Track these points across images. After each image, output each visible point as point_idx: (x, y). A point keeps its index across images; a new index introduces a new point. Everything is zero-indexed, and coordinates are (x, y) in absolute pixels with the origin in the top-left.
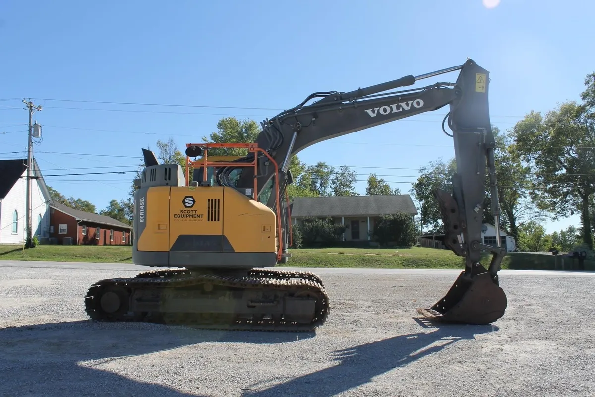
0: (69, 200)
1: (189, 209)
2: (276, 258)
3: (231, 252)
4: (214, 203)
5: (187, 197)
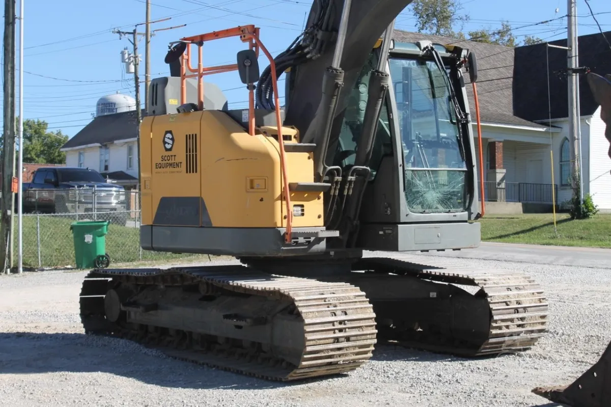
1: (169, 153)
2: (282, 239)
3: (209, 226)
4: (192, 141)
5: (167, 132)
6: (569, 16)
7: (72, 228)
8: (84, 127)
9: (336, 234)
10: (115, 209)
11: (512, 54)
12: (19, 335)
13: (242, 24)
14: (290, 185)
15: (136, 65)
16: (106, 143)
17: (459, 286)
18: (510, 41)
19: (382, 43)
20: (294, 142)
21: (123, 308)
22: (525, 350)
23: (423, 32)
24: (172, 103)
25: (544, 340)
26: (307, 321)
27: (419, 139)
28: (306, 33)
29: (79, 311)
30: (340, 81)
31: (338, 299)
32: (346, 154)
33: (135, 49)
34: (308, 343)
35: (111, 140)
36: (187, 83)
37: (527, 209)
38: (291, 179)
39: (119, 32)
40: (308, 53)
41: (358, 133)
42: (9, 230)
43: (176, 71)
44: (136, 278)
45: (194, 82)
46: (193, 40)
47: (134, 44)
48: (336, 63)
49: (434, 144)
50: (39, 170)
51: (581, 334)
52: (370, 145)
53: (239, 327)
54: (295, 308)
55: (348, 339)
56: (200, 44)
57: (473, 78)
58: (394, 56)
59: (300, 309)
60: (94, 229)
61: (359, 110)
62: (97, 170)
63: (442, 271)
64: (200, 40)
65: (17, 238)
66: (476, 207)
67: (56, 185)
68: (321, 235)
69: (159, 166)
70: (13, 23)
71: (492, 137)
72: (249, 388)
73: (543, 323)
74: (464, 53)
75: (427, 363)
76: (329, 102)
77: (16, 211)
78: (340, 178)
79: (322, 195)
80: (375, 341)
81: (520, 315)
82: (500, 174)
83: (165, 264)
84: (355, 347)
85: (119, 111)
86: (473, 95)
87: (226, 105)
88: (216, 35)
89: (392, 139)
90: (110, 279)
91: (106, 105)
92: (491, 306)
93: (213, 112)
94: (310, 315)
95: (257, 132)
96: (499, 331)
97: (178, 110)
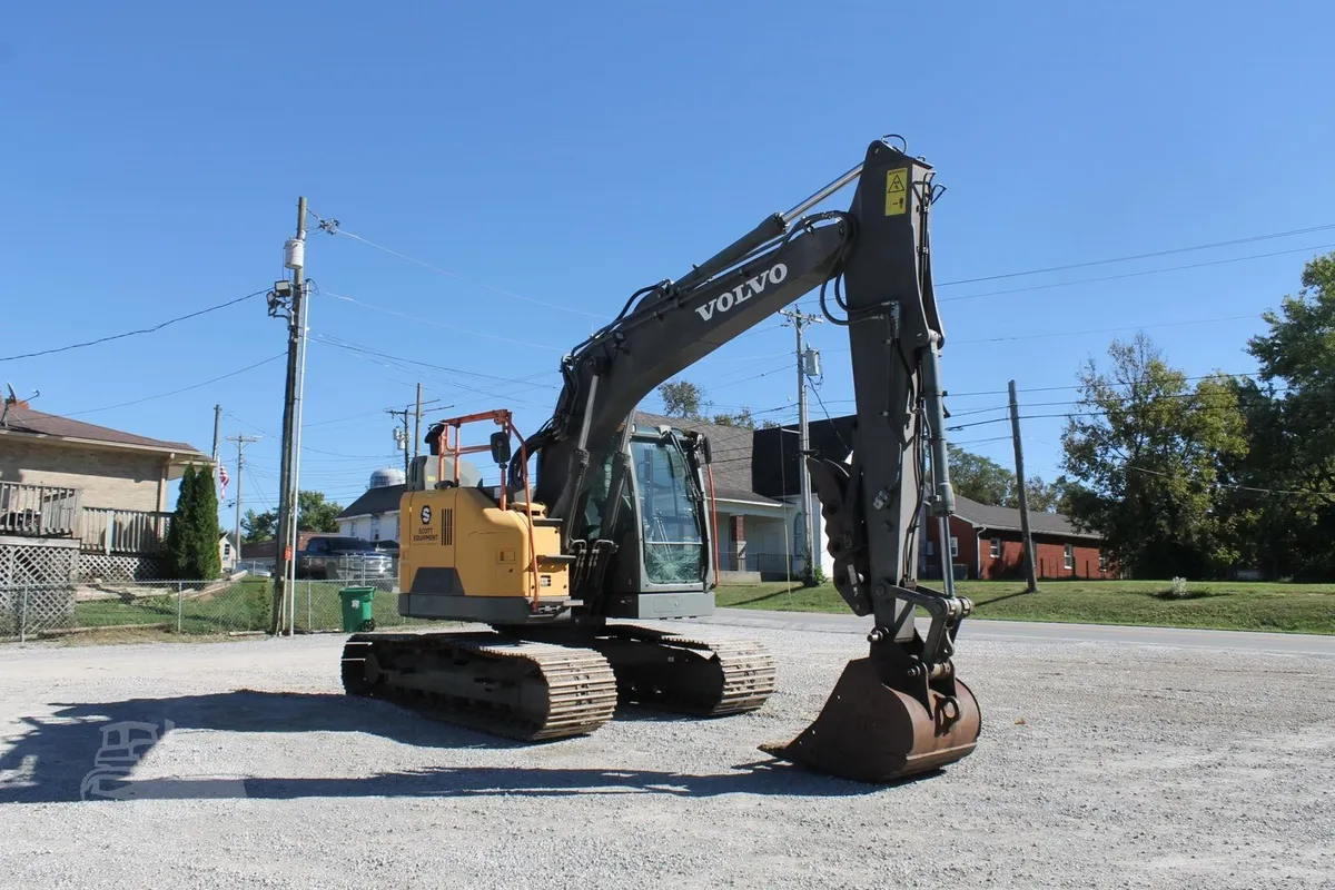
0: (1031, 482)
1: (427, 527)
2: (530, 607)
3: (463, 596)
4: (447, 516)
5: (425, 507)
6: (800, 404)
7: (341, 593)
8: (355, 500)
9: (581, 603)
10: (383, 576)
11: (751, 436)
12: (285, 695)
13: (497, 408)
14: (538, 557)
15: (406, 442)
16: (377, 513)
17: (694, 651)
18: (750, 424)
19: (625, 427)
20: (542, 517)
21: (381, 671)
22: (754, 710)
23: (671, 415)
24: (431, 480)
25: (771, 699)
26: (551, 685)
27: (659, 515)
28: (554, 417)
29: (341, 674)
30: (586, 462)
31: (582, 664)
32: (592, 528)
33: (406, 428)
34: (552, 705)
35: (382, 511)
36: (446, 462)
37: (764, 579)
38: (538, 552)
39: (392, 412)
40: (556, 435)
41: (603, 508)
42: (282, 594)
43: (435, 450)
44: (394, 643)
45: (451, 460)
46: (451, 422)
47: (406, 423)
48: (582, 446)
49: (672, 520)
50: (313, 539)
51: (806, 694)
52: (613, 521)
53: (489, 690)
54: (541, 672)
55: (590, 701)
56: (458, 426)
57: (708, 460)
58: (636, 439)
59: (545, 674)
60: (361, 595)
61: (604, 487)
62: (369, 540)
63: (679, 638)
64: (457, 423)
65: (289, 603)
66: (711, 578)
67: (328, 553)
68: (566, 604)
69: (417, 538)
70: (293, 403)
71: (733, 512)
72: (496, 747)
73: (771, 685)
74: (700, 437)
75: (665, 723)
76: (575, 481)
77: (289, 577)
78: (584, 551)
79: (567, 566)
80: (616, 703)
81: (750, 678)
82: (741, 545)
83: (423, 629)
84: (596, 709)
85: (391, 484)
86: (707, 474)
87: (481, 482)
88: (472, 418)
89: (633, 512)
90: (370, 643)
91: (379, 479)
92: (723, 669)
93: (468, 489)
94: (554, 680)
95: (507, 509)
96: (731, 693)
97: (436, 487)
